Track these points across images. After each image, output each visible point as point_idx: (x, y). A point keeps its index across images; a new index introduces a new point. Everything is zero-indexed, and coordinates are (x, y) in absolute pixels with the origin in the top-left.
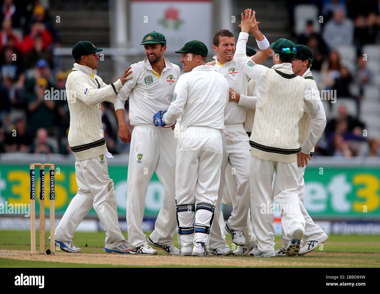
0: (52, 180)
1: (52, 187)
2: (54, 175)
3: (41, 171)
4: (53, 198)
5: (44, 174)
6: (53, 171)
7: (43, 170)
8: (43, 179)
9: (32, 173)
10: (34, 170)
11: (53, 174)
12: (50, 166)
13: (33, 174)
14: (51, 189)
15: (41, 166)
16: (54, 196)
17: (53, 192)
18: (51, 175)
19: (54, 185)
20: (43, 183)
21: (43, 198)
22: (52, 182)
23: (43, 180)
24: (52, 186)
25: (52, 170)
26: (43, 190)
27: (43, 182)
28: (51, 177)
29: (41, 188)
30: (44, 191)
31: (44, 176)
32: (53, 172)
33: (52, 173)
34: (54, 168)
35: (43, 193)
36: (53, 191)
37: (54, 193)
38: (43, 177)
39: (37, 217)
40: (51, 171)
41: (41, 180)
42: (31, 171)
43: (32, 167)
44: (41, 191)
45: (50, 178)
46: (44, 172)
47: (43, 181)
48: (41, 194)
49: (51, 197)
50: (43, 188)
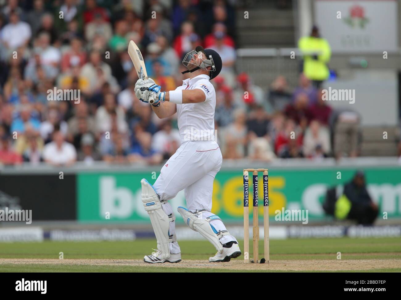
0: (266, 185)
2: (267, 181)
3: (255, 177)
4: (267, 204)
5: (257, 180)
6: (267, 176)
7: (257, 176)
8: (256, 184)
11: (266, 180)
12: (264, 171)
13: (247, 180)
14: (264, 196)
15: (254, 171)
16: (268, 203)
18: (264, 181)
19: (268, 191)
20: (256, 189)
21: (257, 205)
22: (266, 187)
23: (257, 186)
24: (266, 192)
25: (266, 175)
26: (256, 196)
27: (257, 188)
28: (265, 182)
29: (255, 194)
30: (257, 197)
31: (257, 181)
32: (266, 177)
33: (266, 178)
34: (268, 174)
35: (257, 199)
39: (251, 224)
40: (264, 176)
41: (254, 186)
43: (246, 173)
44: (255, 197)
45: (264, 183)
46: (257, 177)
48: (254, 200)
49: (265, 203)
50: (257, 194)
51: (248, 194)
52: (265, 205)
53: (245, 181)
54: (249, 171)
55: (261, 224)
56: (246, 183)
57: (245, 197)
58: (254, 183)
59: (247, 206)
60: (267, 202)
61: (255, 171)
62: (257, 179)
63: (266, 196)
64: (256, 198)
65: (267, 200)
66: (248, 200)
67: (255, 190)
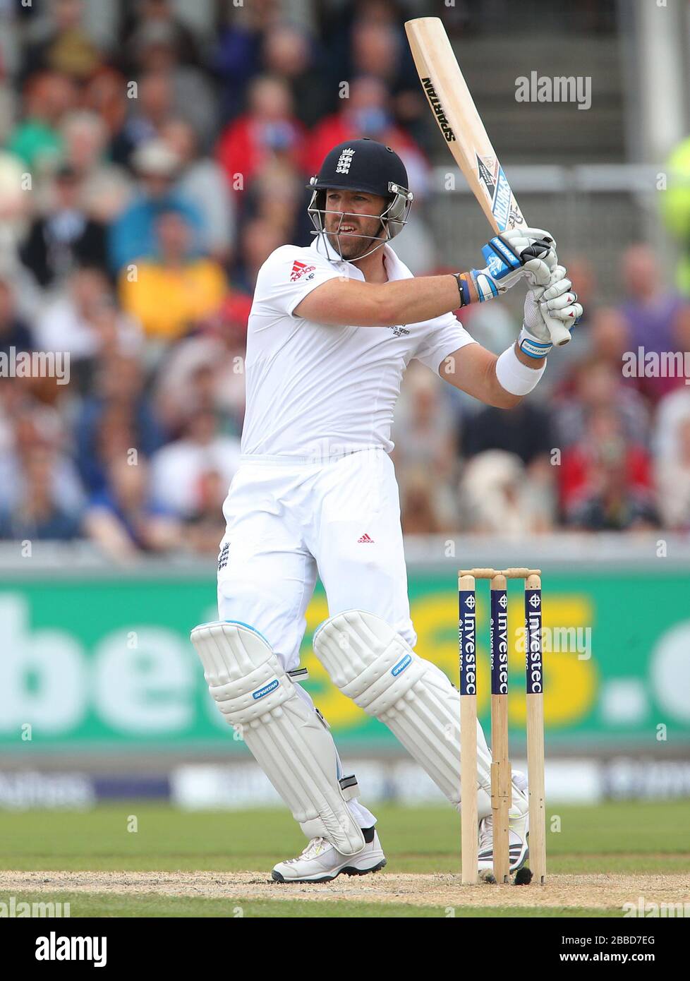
0: (535, 623)
1: (532, 650)
2: (538, 609)
3: (496, 595)
4: (537, 688)
5: (504, 606)
6: (538, 592)
7: (504, 593)
8: (500, 621)
9: (467, 602)
10: (472, 593)
11: (535, 606)
12: (526, 577)
13: (471, 607)
14: (529, 658)
15: (494, 575)
16: (540, 682)
17: (536, 668)
18: (529, 608)
19: (540, 642)
20: (502, 636)
23: (503, 625)
25: (534, 588)
26: (502, 660)
27: (503, 631)
28: (531, 614)
29: (497, 653)
30: (505, 663)
31: (504, 611)
32: (535, 596)
33: (534, 601)
34: (539, 585)
35: (504, 669)
36: (537, 662)
37: (541, 671)
38: (500, 615)
40: (529, 594)
41: (496, 625)
42: (464, 595)
43: (467, 582)
44: (497, 663)
45: (528, 617)
46: (504, 597)
47: (500, 628)
48: (495, 674)
49: (530, 682)
50: (503, 653)
51: (474, 653)
52: (530, 691)
53: (464, 609)
54: (478, 577)
55: (518, 753)
56: (467, 615)
57: (465, 664)
58: (494, 616)
59: (471, 694)
60: (538, 679)
61: (497, 578)
62: (503, 601)
63: (534, 659)
64: (502, 666)
65: (537, 672)
66: (475, 673)
67: (497, 641)
